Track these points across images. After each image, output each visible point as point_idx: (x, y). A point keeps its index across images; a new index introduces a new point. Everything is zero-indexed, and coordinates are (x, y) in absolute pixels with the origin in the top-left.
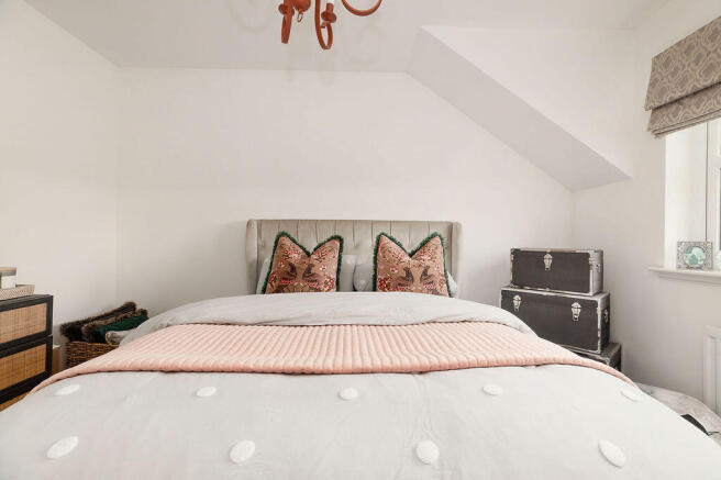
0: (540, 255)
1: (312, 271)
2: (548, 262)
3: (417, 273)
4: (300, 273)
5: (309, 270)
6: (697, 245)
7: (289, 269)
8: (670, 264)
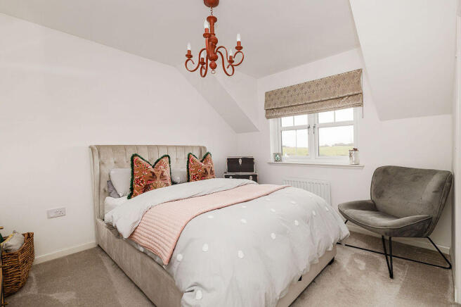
0: (237, 160)
1: (164, 174)
2: (240, 161)
3: (209, 170)
4: (158, 176)
5: (162, 174)
6: (278, 154)
7: (151, 175)
8: (272, 160)
